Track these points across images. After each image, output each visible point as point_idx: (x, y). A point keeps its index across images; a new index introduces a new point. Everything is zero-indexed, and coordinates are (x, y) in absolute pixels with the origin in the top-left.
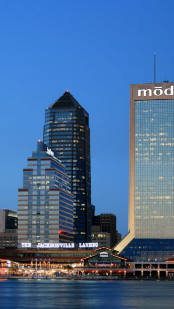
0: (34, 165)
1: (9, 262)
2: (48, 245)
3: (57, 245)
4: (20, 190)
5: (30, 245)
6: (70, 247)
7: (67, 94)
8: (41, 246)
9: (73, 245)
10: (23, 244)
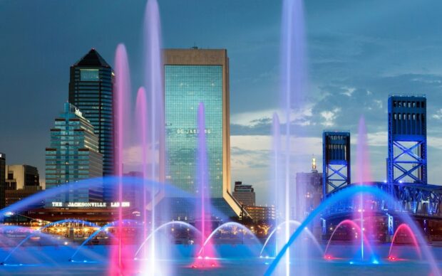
0: (62, 125)
1: (40, 221)
2: (79, 205)
3: (88, 205)
4: (47, 150)
5: (60, 204)
6: (101, 206)
7: (93, 52)
8: (71, 205)
9: (104, 205)
10: (53, 203)
